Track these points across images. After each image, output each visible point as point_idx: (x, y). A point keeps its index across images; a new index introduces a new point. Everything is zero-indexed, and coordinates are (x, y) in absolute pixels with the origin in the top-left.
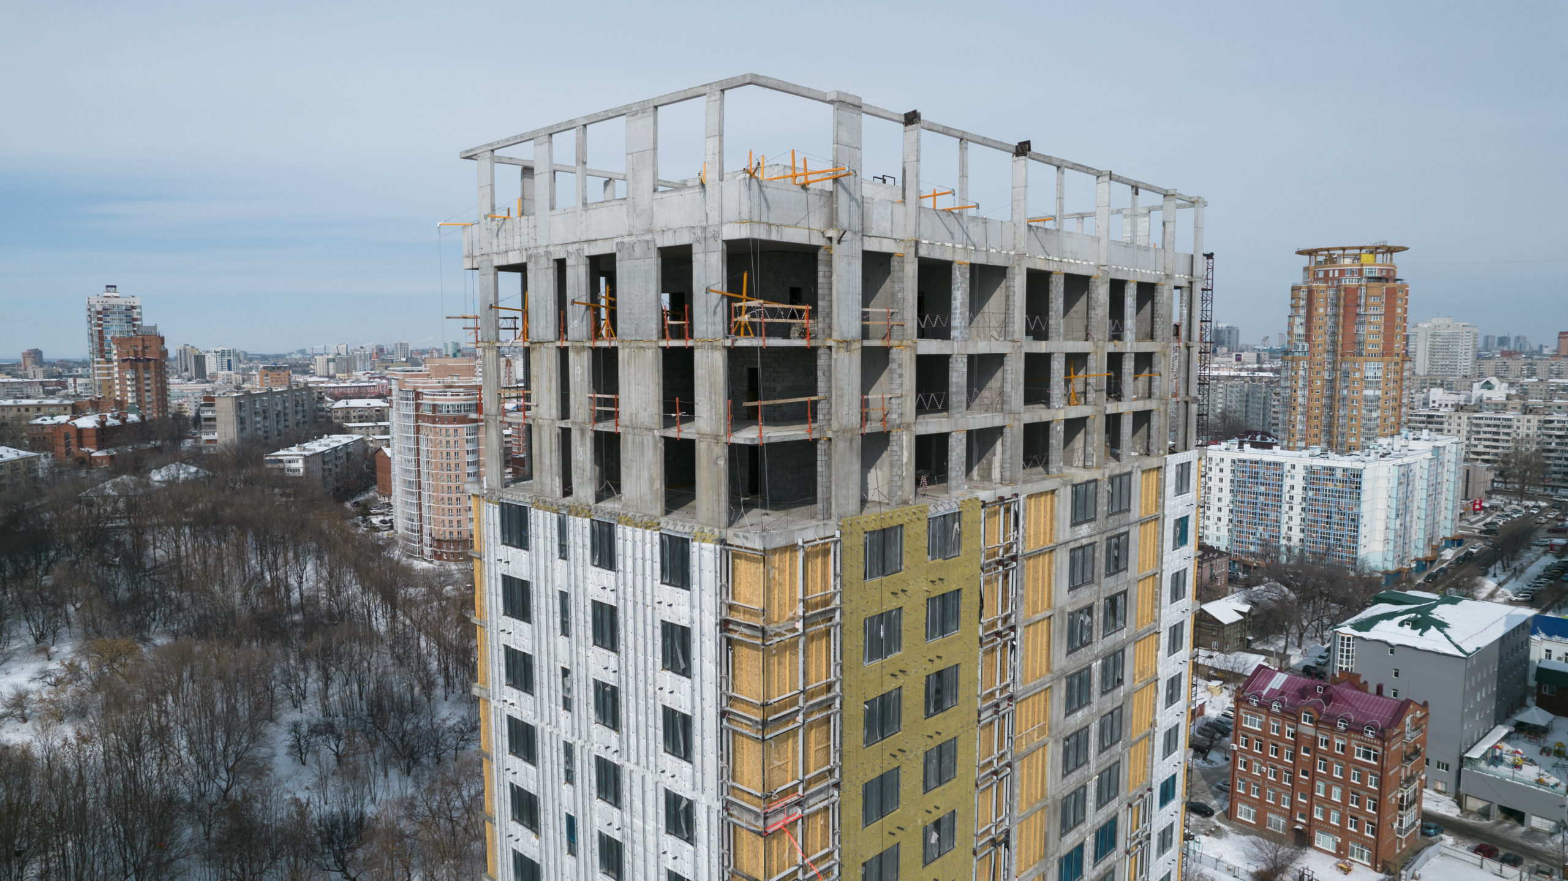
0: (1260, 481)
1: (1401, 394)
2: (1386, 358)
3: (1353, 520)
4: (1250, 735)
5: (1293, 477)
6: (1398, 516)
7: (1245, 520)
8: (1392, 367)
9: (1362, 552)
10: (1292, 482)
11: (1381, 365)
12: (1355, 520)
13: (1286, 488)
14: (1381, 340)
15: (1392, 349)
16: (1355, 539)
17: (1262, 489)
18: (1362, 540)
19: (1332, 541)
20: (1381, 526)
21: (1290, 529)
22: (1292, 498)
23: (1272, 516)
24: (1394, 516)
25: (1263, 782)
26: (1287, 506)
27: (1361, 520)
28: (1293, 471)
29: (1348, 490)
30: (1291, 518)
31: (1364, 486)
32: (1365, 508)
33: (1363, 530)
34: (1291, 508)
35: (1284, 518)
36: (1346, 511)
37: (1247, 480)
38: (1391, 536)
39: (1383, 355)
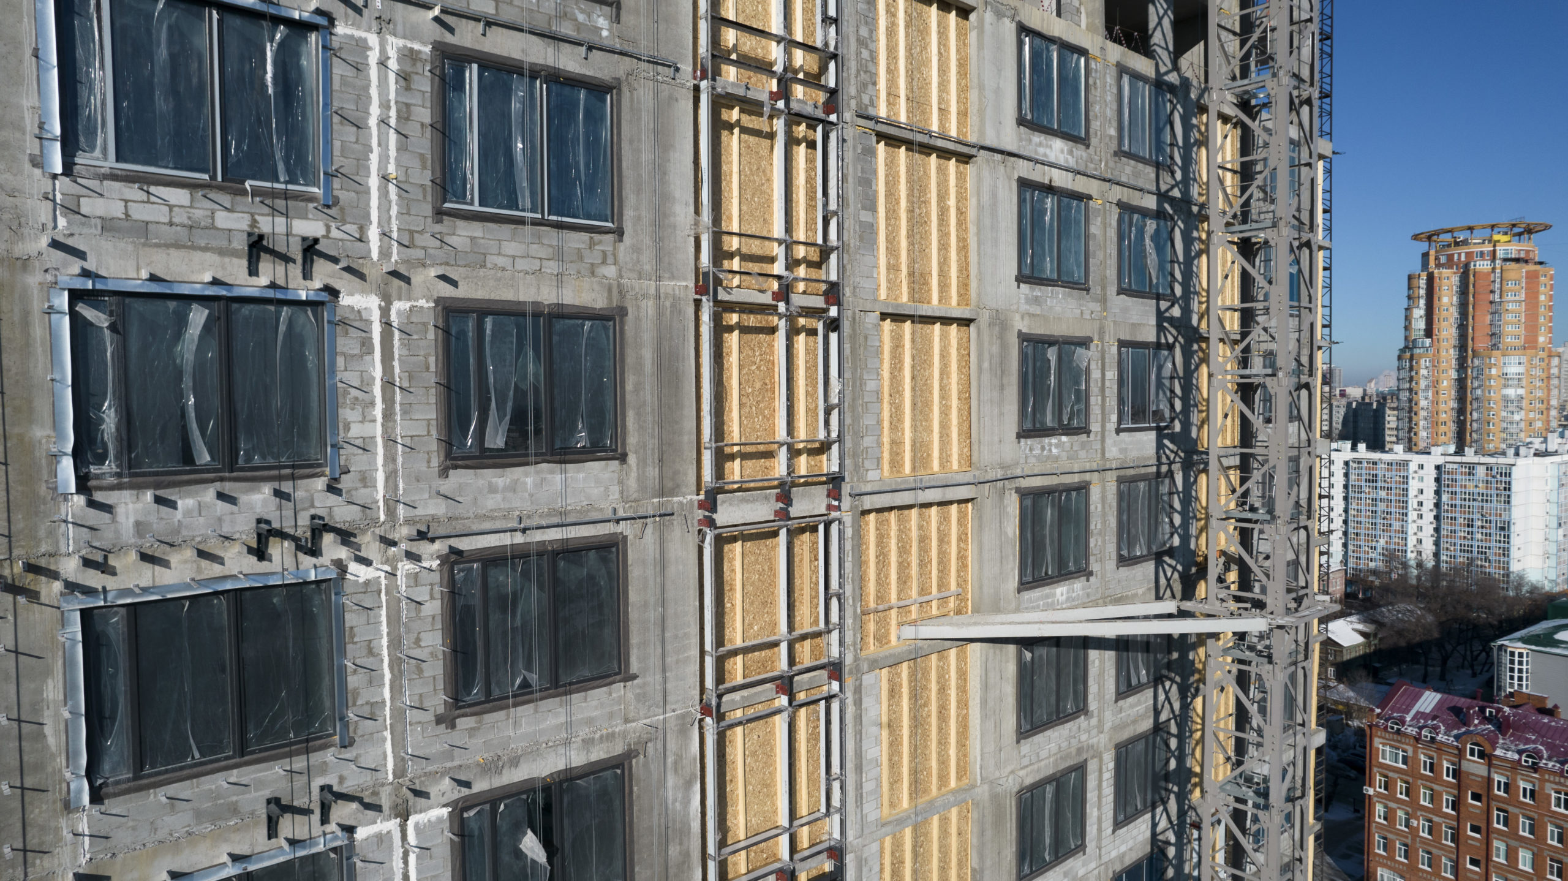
0: (1379, 484)
1: (1549, 395)
2: (1528, 351)
3: (1502, 529)
4: (1391, 774)
5: (1421, 479)
6: (1560, 525)
7: (1362, 531)
8: (1536, 361)
9: (1515, 567)
10: (1421, 485)
11: (1524, 359)
12: (1505, 528)
13: (1412, 492)
14: (1522, 331)
15: (1536, 341)
16: (1506, 552)
17: (1383, 494)
18: (1514, 553)
19: (1475, 554)
20: (1537, 536)
21: (1420, 541)
22: (1421, 504)
23: (1396, 525)
24: (1555, 525)
25: (1414, 840)
26: (1415, 513)
27: (1512, 528)
28: (1421, 472)
29: (1494, 492)
30: (1420, 529)
31: (1515, 487)
32: (1517, 513)
33: (1515, 541)
34: (1421, 516)
35: (1412, 528)
36: (1493, 518)
37: (1363, 484)
38: (1553, 548)
39: (1525, 348)
